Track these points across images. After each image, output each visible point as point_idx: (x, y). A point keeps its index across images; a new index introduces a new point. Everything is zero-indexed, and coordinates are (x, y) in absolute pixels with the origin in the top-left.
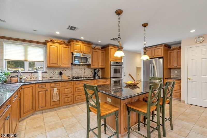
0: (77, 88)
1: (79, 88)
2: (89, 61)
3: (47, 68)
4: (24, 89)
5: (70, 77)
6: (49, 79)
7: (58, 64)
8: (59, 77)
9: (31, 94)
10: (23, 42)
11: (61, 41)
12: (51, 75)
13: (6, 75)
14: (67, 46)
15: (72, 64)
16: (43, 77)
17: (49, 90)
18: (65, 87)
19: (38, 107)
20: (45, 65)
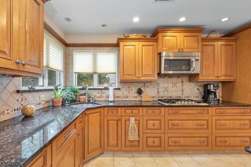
0: (170, 122)
1: (175, 122)
2: (196, 68)
3: (121, 82)
4: (89, 115)
5: (154, 97)
6: (123, 99)
7: (135, 75)
8: (136, 97)
9: (98, 123)
10: (92, 48)
11: (141, 35)
12: (126, 93)
13: (73, 92)
14: (151, 43)
15: (159, 74)
16: (114, 97)
17: (123, 119)
18: (148, 118)
19: (108, 145)
20: (117, 78)
